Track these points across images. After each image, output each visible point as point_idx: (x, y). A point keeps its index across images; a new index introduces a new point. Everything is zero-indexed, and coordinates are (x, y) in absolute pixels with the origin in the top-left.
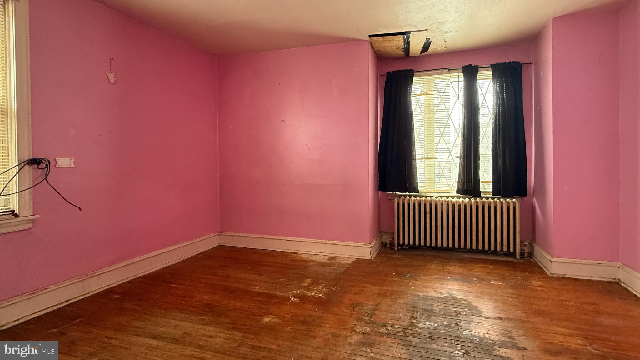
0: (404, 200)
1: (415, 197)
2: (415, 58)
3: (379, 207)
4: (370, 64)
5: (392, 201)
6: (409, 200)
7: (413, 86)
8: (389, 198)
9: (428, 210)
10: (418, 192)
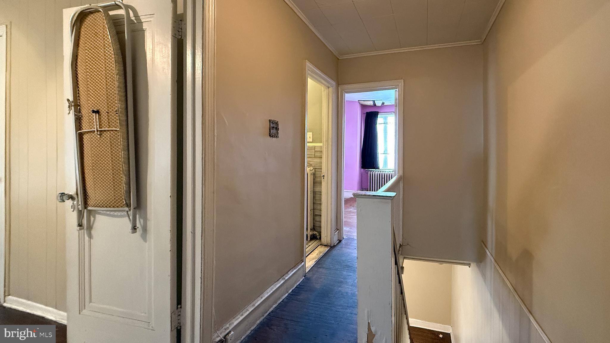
0: (373, 172)
1: (378, 171)
2: (379, 107)
3: (361, 175)
4: (358, 109)
5: (368, 173)
6: (375, 173)
7: (378, 119)
8: (367, 172)
9: (383, 177)
10: (379, 169)
